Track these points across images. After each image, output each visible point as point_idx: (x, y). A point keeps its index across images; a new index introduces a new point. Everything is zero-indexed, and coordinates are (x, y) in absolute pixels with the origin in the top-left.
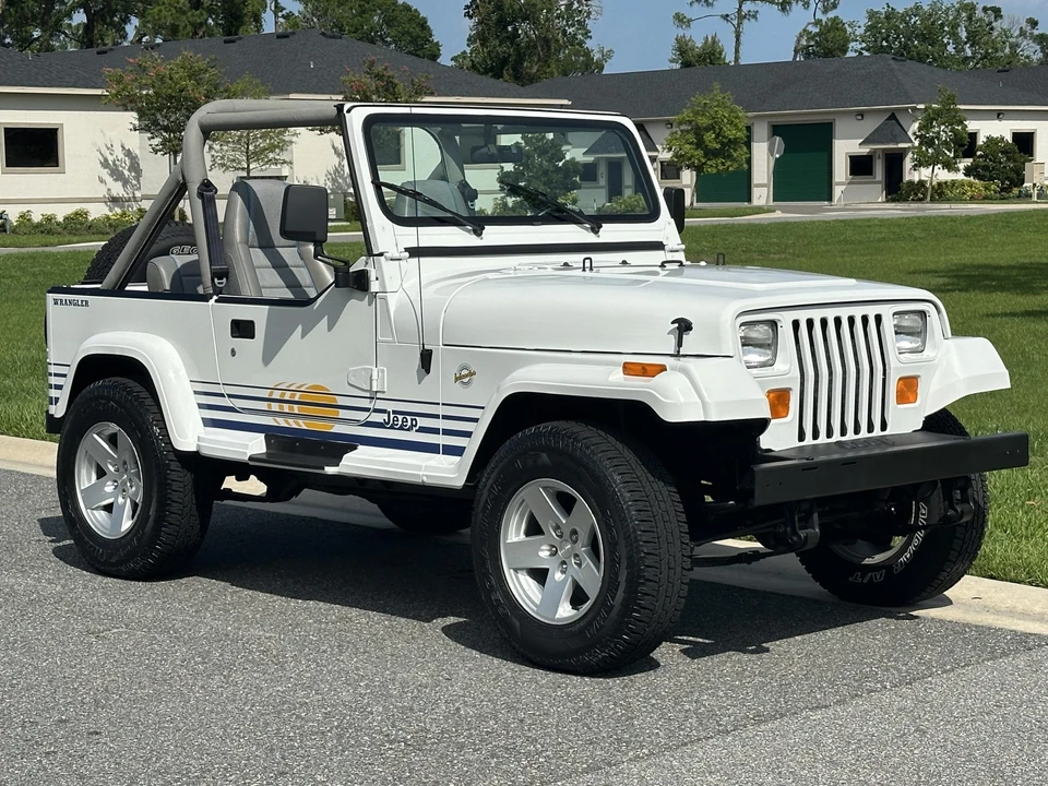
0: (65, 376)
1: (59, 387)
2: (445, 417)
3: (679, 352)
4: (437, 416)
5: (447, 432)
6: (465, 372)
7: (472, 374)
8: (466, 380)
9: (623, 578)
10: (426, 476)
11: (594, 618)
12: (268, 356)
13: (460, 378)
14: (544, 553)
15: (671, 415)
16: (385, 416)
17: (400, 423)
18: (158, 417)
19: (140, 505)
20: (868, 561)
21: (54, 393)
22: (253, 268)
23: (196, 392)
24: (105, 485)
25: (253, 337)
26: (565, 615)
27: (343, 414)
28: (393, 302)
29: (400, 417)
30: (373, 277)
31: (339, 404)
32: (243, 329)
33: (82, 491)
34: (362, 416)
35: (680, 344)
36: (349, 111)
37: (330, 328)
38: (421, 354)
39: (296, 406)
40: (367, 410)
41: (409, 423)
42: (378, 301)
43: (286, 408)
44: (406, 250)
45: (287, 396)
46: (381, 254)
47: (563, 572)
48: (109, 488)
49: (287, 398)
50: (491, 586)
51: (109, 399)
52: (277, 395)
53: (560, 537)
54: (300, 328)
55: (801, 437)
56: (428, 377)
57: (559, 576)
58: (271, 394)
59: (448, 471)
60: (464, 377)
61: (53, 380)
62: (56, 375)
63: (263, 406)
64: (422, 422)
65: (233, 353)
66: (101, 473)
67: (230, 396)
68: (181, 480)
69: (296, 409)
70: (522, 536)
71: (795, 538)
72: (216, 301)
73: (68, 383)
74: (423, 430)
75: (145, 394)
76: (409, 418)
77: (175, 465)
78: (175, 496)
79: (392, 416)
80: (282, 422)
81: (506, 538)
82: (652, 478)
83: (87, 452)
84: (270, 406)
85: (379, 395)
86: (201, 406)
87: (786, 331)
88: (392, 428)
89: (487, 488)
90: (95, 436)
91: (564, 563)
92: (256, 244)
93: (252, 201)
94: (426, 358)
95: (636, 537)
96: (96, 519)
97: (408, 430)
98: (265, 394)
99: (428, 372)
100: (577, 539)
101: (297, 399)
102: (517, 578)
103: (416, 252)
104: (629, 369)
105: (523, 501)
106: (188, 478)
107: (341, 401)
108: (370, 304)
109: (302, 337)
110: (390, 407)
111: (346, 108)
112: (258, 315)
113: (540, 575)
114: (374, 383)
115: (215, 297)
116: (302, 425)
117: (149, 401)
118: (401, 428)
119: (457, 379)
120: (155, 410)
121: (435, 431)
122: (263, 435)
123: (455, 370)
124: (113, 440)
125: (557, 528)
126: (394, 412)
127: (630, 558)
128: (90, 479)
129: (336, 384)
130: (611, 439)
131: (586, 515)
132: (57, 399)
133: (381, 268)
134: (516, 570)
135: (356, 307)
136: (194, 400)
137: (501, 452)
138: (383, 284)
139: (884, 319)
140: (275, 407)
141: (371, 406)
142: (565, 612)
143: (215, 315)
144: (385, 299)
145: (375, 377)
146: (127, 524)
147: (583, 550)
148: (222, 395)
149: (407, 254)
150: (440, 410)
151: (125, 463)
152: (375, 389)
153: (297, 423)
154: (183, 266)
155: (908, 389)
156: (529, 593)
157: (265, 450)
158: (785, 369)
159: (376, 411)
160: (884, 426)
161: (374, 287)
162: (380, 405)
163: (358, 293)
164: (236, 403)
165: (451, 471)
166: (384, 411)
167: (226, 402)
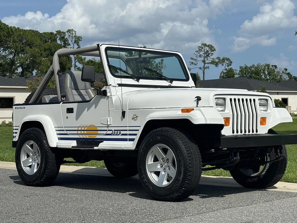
0: (18, 129)
1: (16, 133)
2: (129, 130)
3: (197, 106)
4: (127, 130)
5: (130, 135)
6: (135, 116)
7: (137, 117)
8: (135, 119)
9: (182, 171)
10: (124, 147)
11: (174, 184)
12: (77, 117)
13: (134, 118)
14: (159, 167)
15: (196, 122)
16: (112, 132)
17: (116, 133)
18: (45, 138)
19: (40, 164)
20: (252, 175)
21: (14, 135)
22: (73, 95)
23: (56, 130)
24: (29, 160)
25: (73, 113)
26: (165, 184)
27: (99, 132)
28: (114, 98)
29: (116, 132)
30: (108, 92)
31: (98, 129)
32: (70, 111)
33: (22, 162)
34: (105, 132)
35: (198, 104)
36: (101, 46)
37: (95, 108)
38: (122, 112)
39: (85, 131)
40: (106, 130)
41: (119, 133)
42: (109, 98)
43: (83, 132)
44: (117, 84)
46: (110, 85)
47: (165, 172)
48: (30, 160)
49: (83, 129)
50: (143, 177)
51: (30, 134)
52: (80, 129)
53: (164, 161)
54: (87, 109)
55: (233, 132)
56: (124, 119)
57: (163, 173)
58: (78, 128)
59: (130, 145)
60: (135, 118)
61: (14, 131)
62: (15, 129)
63: (76, 132)
64: (122, 132)
65: (67, 118)
66: (28, 156)
67: (66, 130)
68: (52, 156)
69: (85, 132)
70: (152, 162)
71: (233, 160)
72: (62, 103)
73: (19, 132)
74: (123, 135)
75: (41, 131)
76: (119, 132)
77: (50, 152)
78: (50, 160)
79: (114, 131)
80: (81, 137)
81: (147, 163)
82: (190, 142)
83: (24, 150)
84: (78, 132)
85: (110, 126)
86: (57, 134)
87: (228, 101)
88: (114, 135)
89: (142, 148)
90: (27, 145)
91: (165, 169)
92: (74, 88)
93: (73, 76)
94: (124, 113)
95: (186, 159)
96: (26, 169)
97: (118, 135)
98: (76, 129)
99: (124, 117)
100: (169, 161)
101: (86, 129)
102: (151, 174)
103: (120, 85)
104: (183, 111)
105: (153, 151)
106: (54, 155)
107: (99, 129)
108: (107, 100)
109: (87, 111)
110: (113, 129)
111: (100, 45)
112: (74, 106)
113: (158, 173)
114: (108, 122)
115: (62, 102)
116: (87, 137)
117: (43, 134)
118: (116, 135)
119: (132, 119)
120: (44, 136)
121: (126, 135)
122: (76, 141)
123: (132, 116)
124: (32, 146)
125: (163, 159)
126: (114, 130)
127: (184, 165)
128: (25, 158)
129: (97, 124)
130: (178, 131)
131: (171, 153)
132: (15, 136)
133: (110, 89)
134: (151, 172)
135: (103, 101)
136: (56, 133)
137: (146, 137)
138: (111, 94)
139: (256, 100)
140: (79, 132)
141: (107, 129)
142: (165, 183)
143: (62, 107)
144: (111, 98)
145: (109, 120)
146: (35, 170)
147: (170, 165)
148: (64, 130)
149: (118, 85)
150: (128, 128)
151: (35, 152)
152: (108, 124)
153: (86, 136)
154: (52, 98)
155: (263, 121)
156: (155, 179)
157: (76, 145)
158: (228, 112)
159: (109, 130)
160: (257, 132)
161: (108, 94)
162: (110, 129)
163: (104, 97)
164: (68, 132)
165: (131, 145)
166: (111, 130)
167: (65, 132)
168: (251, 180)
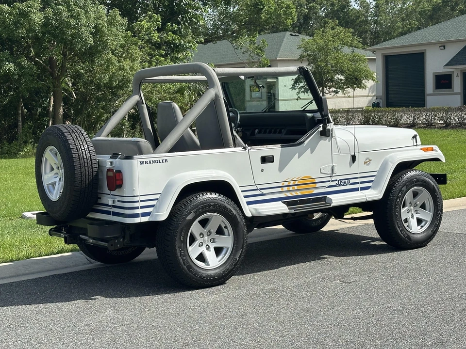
1: (153, 206)
2: (360, 178)
4: (357, 178)
5: (361, 183)
7: (370, 160)
12: (281, 169)
13: (366, 162)
16: (337, 182)
17: (343, 183)
23: (242, 191)
25: (273, 162)
27: (318, 185)
29: (343, 181)
31: (316, 182)
32: (267, 159)
34: (327, 184)
35: (416, 142)
37: (312, 153)
39: (296, 187)
41: (347, 183)
42: (333, 140)
43: (291, 188)
45: (292, 183)
52: (286, 184)
54: (297, 154)
56: (353, 165)
58: (283, 184)
60: (367, 162)
63: (279, 190)
64: (352, 181)
65: (262, 171)
67: (261, 189)
69: (296, 188)
74: (352, 184)
76: (346, 181)
79: (340, 181)
80: (289, 194)
84: (282, 189)
85: (334, 175)
86: (245, 197)
88: (340, 186)
94: (354, 158)
97: (346, 185)
98: (280, 184)
99: (354, 163)
101: (296, 184)
104: (423, 150)
107: (317, 180)
108: (329, 141)
109: (299, 158)
110: (338, 178)
116: (299, 193)
118: (343, 185)
119: (365, 163)
121: (357, 183)
123: (364, 160)
126: (340, 180)
129: (315, 174)
135: (324, 143)
136: (242, 195)
140: (285, 189)
141: (330, 180)
148: (256, 190)
150: (359, 175)
159: (333, 181)
162: (334, 178)
163: (324, 137)
164: (265, 191)
165: (376, 194)
166: (336, 180)
167: (258, 192)
168: (316, 223)
